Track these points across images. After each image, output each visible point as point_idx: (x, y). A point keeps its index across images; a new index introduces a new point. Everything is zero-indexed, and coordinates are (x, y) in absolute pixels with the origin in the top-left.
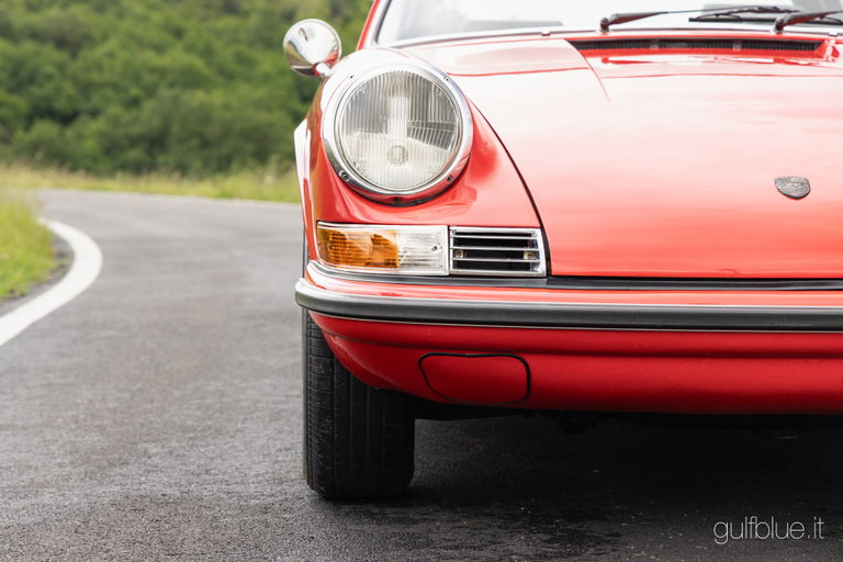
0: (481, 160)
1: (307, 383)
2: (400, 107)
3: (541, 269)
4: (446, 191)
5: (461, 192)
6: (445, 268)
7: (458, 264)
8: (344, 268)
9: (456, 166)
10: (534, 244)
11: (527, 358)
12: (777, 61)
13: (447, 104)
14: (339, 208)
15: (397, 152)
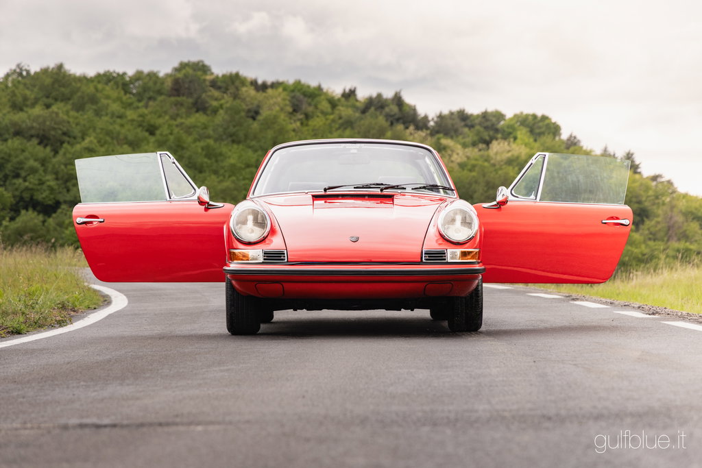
0: (273, 231)
1: (227, 297)
2: (250, 218)
3: (286, 260)
4: (262, 241)
5: (267, 241)
6: (261, 260)
7: (264, 259)
8: (235, 261)
9: (265, 234)
10: (284, 254)
11: (284, 284)
12: (381, 202)
13: (264, 218)
14: (234, 245)
15: (250, 231)
